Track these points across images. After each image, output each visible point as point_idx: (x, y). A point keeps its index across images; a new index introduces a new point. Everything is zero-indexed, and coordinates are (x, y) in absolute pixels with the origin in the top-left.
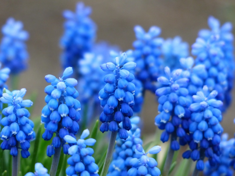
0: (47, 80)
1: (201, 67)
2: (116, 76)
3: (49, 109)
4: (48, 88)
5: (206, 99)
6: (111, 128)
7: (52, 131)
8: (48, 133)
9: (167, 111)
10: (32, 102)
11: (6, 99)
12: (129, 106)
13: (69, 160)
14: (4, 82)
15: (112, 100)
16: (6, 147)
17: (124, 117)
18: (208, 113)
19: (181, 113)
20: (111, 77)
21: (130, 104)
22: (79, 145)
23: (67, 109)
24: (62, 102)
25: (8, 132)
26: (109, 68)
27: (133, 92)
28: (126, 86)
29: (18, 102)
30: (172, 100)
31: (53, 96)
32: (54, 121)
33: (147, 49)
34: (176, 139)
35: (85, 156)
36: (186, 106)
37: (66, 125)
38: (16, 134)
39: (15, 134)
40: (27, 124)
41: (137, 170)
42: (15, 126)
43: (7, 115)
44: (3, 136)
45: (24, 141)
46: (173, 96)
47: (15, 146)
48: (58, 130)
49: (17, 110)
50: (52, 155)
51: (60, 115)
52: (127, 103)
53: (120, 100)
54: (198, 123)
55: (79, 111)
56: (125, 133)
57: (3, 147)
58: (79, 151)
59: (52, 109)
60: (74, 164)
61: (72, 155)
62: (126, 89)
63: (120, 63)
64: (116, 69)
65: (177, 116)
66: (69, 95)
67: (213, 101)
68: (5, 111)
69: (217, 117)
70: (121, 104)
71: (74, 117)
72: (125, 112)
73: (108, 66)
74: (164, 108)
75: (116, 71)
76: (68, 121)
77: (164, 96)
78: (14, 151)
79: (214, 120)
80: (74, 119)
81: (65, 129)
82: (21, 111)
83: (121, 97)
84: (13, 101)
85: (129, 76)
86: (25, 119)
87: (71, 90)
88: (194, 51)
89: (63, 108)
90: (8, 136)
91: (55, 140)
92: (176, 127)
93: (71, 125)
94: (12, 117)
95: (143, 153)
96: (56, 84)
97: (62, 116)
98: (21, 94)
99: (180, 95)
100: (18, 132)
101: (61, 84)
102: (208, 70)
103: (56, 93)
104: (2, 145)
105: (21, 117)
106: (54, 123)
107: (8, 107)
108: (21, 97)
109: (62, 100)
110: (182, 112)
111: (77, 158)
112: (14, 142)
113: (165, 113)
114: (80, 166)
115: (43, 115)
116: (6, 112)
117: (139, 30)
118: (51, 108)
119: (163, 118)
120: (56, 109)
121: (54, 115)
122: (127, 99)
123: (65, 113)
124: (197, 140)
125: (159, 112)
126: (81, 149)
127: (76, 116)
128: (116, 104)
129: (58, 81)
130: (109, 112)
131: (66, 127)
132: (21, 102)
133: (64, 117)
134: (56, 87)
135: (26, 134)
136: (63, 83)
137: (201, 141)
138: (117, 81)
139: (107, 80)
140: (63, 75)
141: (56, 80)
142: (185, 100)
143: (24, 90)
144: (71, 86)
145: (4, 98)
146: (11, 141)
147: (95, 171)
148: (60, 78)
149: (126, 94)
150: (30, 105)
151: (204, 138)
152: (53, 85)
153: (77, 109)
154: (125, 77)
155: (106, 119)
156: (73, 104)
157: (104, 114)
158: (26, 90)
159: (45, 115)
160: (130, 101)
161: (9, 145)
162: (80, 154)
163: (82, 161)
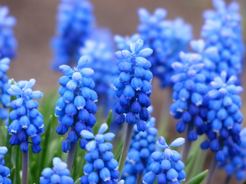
0: (61, 70)
1: (213, 50)
2: (132, 64)
3: (64, 101)
4: (63, 78)
5: (225, 85)
6: (129, 120)
7: (68, 124)
8: (64, 128)
9: (184, 99)
10: (42, 93)
11: (14, 91)
12: (146, 96)
13: (87, 156)
14: (4, 73)
15: (128, 90)
16: (16, 142)
17: (142, 107)
18: (228, 100)
19: (198, 100)
20: (127, 65)
21: (148, 94)
22: (97, 141)
23: (84, 101)
24: (78, 93)
25: (17, 126)
26: (124, 56)
27: (150, 81)
28: (143, 75)
29: (28, 94)
30: (189, 88)
31: (69, 88)
32: (70, 114)
33: (153, 33)
34: (193, 129)
35: (104, 152)
36: (203, 94)
37: (83, 119)
38: (27, 128)
39: (25, 128)
40: (37, 117)
41: (159, 164)
42: (25, 119)
43: (16, 108)
44: (12, 131)
45: (36, 135)
46: (190, 83)
47: (24, 141)
48: (74, 124)
49: (26, 102)
50: (68, 150)
51: (77, 108)
52: (145, 93)
53: (137, 90)
54: (217, 111)
55: (96, 103)
56: (143, 125)
57: (13, 143)
58: (97, 147)
59: (67, 102)
60: (92, 161)
61: (90, 152)
62: (143, 78)
63: (135, 50)
64: (131, 57)
65: (194, 105)
66: (85, 86)
67: (232, 87)
68: (14, 103)
69: (237, 104)
70: (138, 94)
71: (90, 110)
72: (143, 103)
73: (123, 54)
74: (180, 96)
75: (132, 58)
76: (85, 114)
77: (179, 83)
78: (24, 147)
79: (234, 107)
80: (91, 111)
81: (82, 123)
82: (31, 103)
83: (139, 87)
84: (22, 93)
85: (146, 63)
86: (35, 111)
87: (87, 81)
88: (204, 34)
89: (80, 100)
90: (17, 130)
91: (71, 135)
92: (193, 116)
93: (88, 118)
94: (22, 110)
95: (166, 146)
96: (72, 74)
97: (79, 108)
98: (30, 85)
99: (196, 81)
100: (28, 125)
101: (77, 75)
102: (220, 53)
103: (71, 84)
104: (11, 140)
105: (31, 109)
106: (70, 116)
107: (17, 100)
108: (30, 88)
109: (77, 91)
110: (200, 100)
111: (95, 154)
112: (25, 136)
113: (182, 101)
114: (99, 163)
115: (58, 108)
116: (15, 105)
117: (143, 13)
118: (67, 100)
119: (179, 107)
120: (72, 102)
121: (70, 108)
122: (145, 88)
123: (82, 106)
124: (217, 130)
125: (174, 100)
126: (100, 144)
127: (93, 108)
128: (133, 94)
129: (73, 71)
130: (126, 102)
131: (83, 121)
132: (31, 94)
133: (81, 110)
134: (71, 78)
135: (37, 127)
136: (79, 73)
137: (221, 131)
138: (134, 70)
139: (123, 69)
140: (78, 65)
141: (71, 70)
142: (202, 86)
143: (33, 81)
144: (88, 77)
145: (12, 89)
146: (22, 136)
147: (115, 168)
148: (74, 68)
149: (143, 83)
150: (39, 96)
151: (224, 127)
152: (67, 76)
153: (94, 100)
154: (142, 65)
155: (122, 111)
156: (90, 96)
157: (120, 105)
158: (36, 80)
159: (60, 108)
160: (148, 91)
161: (19, 140)
162: (98, 150)
163: (100, 157)
